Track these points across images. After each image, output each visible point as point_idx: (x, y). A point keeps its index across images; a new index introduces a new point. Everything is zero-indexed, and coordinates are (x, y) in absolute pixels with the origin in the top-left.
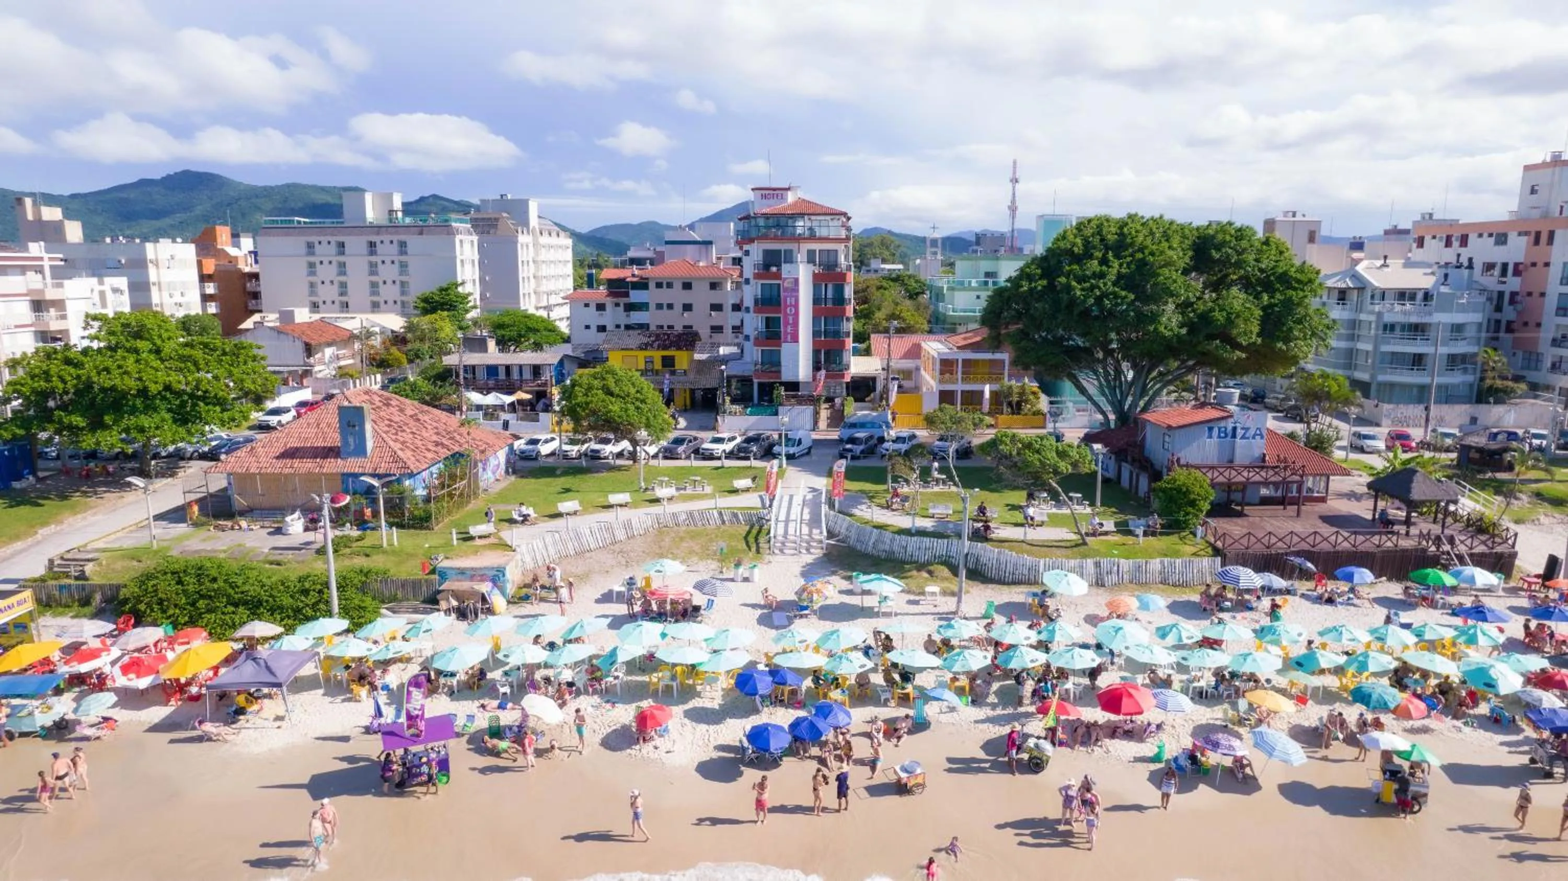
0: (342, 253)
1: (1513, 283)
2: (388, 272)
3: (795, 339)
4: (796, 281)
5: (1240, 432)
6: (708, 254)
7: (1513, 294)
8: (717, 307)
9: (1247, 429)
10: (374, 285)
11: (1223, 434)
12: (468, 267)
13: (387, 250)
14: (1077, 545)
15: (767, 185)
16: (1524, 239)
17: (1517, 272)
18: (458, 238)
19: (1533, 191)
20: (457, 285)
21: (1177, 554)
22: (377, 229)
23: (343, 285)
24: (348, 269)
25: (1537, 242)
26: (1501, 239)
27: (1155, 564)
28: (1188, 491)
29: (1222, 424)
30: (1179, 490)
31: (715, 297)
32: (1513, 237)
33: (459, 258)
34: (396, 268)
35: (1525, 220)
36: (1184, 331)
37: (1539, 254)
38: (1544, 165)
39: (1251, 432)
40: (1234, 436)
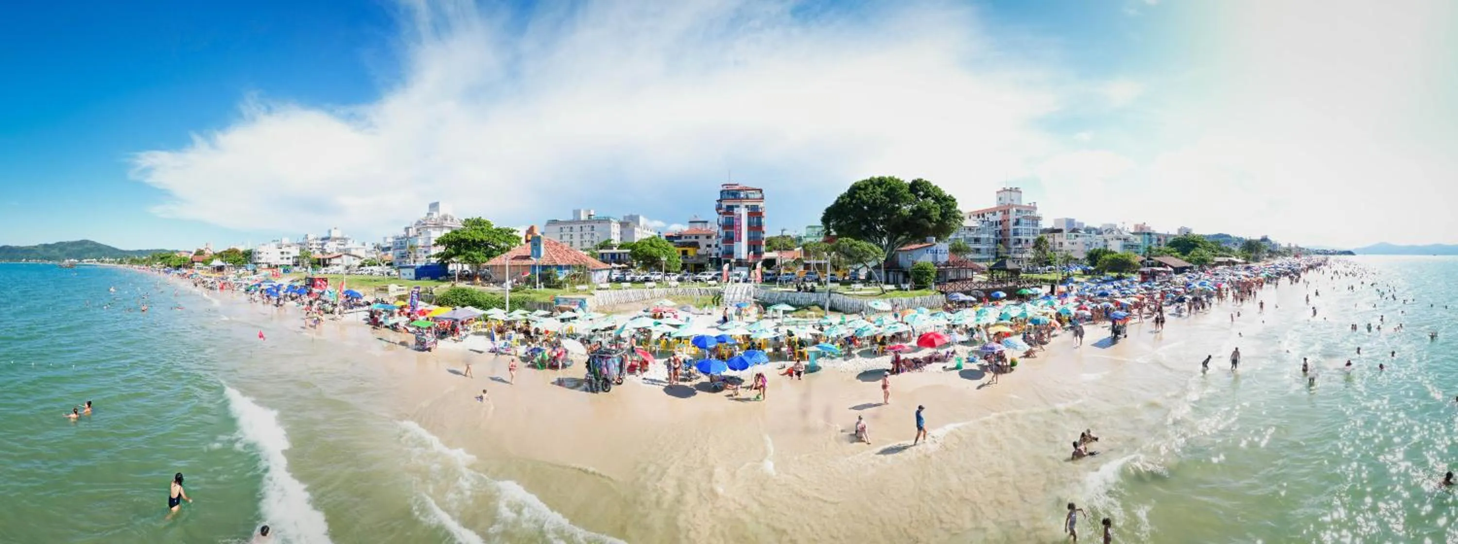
0: (571, 231)
1: (1000, 227)
2: (587, 237)
3: (740, 240)
4: (741, 215)
5: (939, 252)
6: (706, 226)
7: (1000, 232)
8: (709, 246)
9: (941, 250)
10: (582, 242)
11: (932, 252)
12: (616, 235)
13: (587, 229)
14: (880, 294)
15: (728, 183)
16: (1001, 213)
17: (1001, 223)
18: (612, 224)
19: (1000, 199)
20: (610, 240)
21: (926, 295)
22: (584, 222)
23: (571, 243)
24: (573, 236)
25: (1005, 213)
26: (994, 214)
27: (918, 299)
28: (926, 269)
29: (932, 248)
30: (922, 268)
31: (709, 242)
32: (997, 212)
33: (612, 231)
34: (590, 236)
35: (1000, 207)
36: (911, 214)
37: (1005, 217)
38: (1002, 191)
39: (943, 251)
40: (936, 253)
